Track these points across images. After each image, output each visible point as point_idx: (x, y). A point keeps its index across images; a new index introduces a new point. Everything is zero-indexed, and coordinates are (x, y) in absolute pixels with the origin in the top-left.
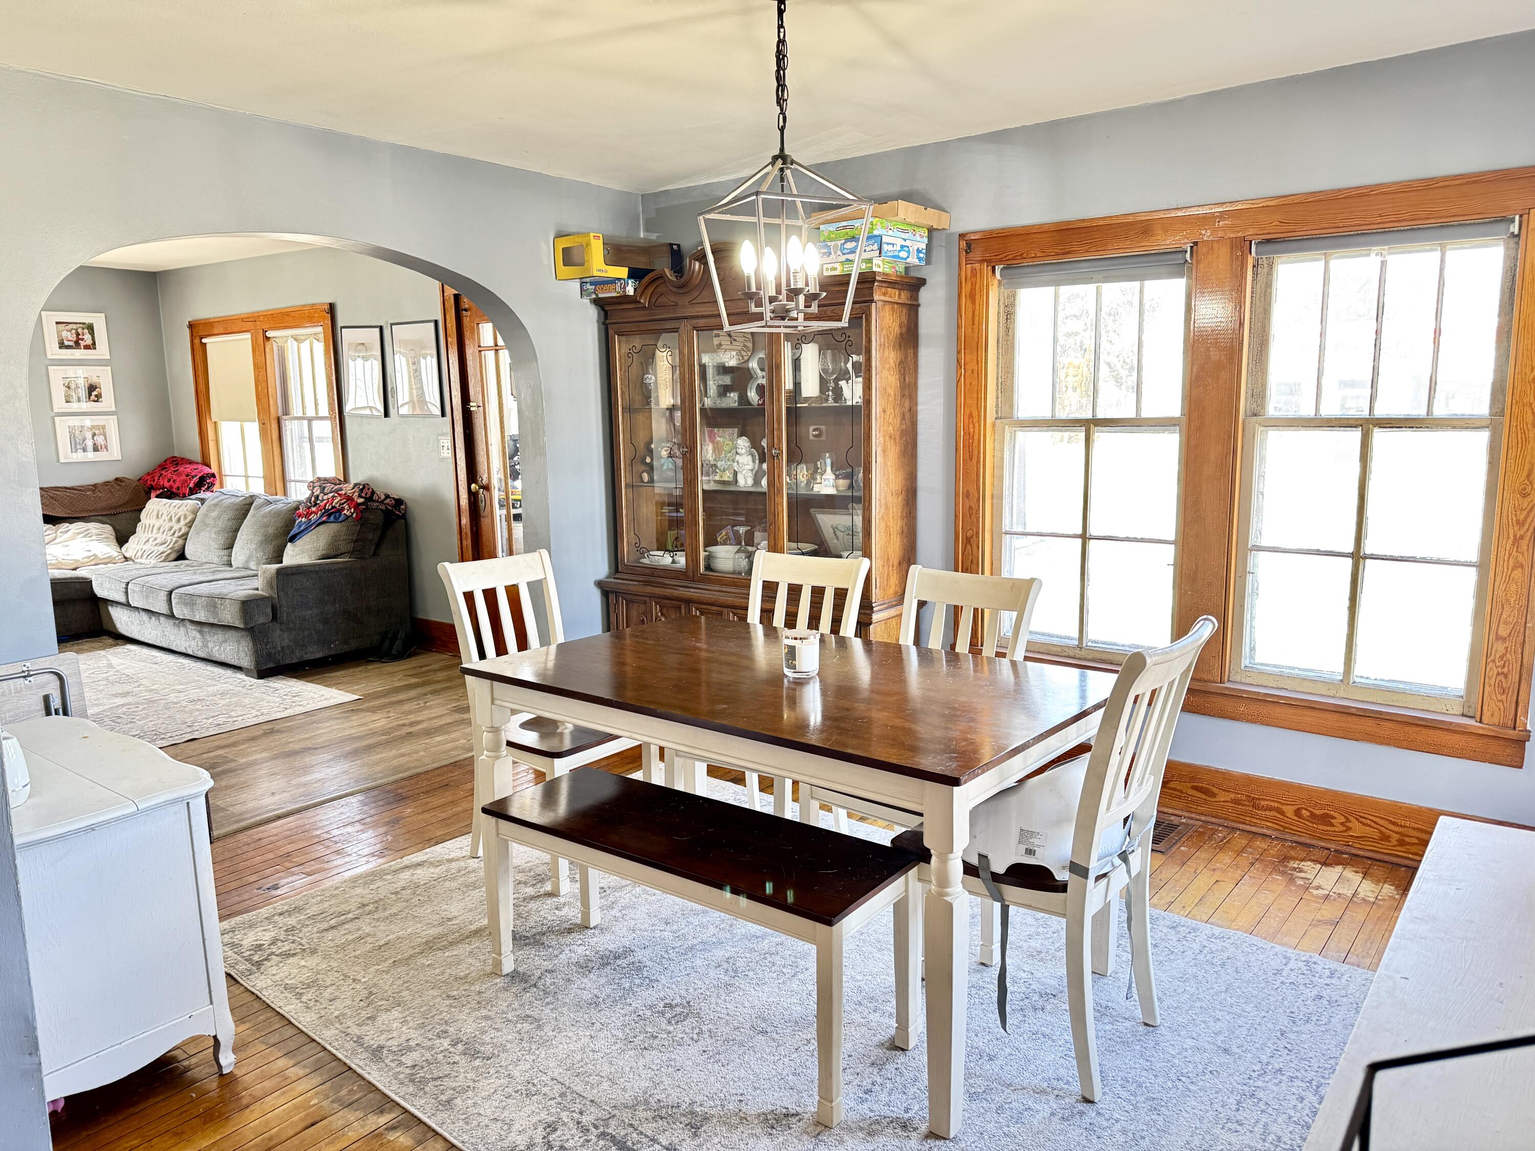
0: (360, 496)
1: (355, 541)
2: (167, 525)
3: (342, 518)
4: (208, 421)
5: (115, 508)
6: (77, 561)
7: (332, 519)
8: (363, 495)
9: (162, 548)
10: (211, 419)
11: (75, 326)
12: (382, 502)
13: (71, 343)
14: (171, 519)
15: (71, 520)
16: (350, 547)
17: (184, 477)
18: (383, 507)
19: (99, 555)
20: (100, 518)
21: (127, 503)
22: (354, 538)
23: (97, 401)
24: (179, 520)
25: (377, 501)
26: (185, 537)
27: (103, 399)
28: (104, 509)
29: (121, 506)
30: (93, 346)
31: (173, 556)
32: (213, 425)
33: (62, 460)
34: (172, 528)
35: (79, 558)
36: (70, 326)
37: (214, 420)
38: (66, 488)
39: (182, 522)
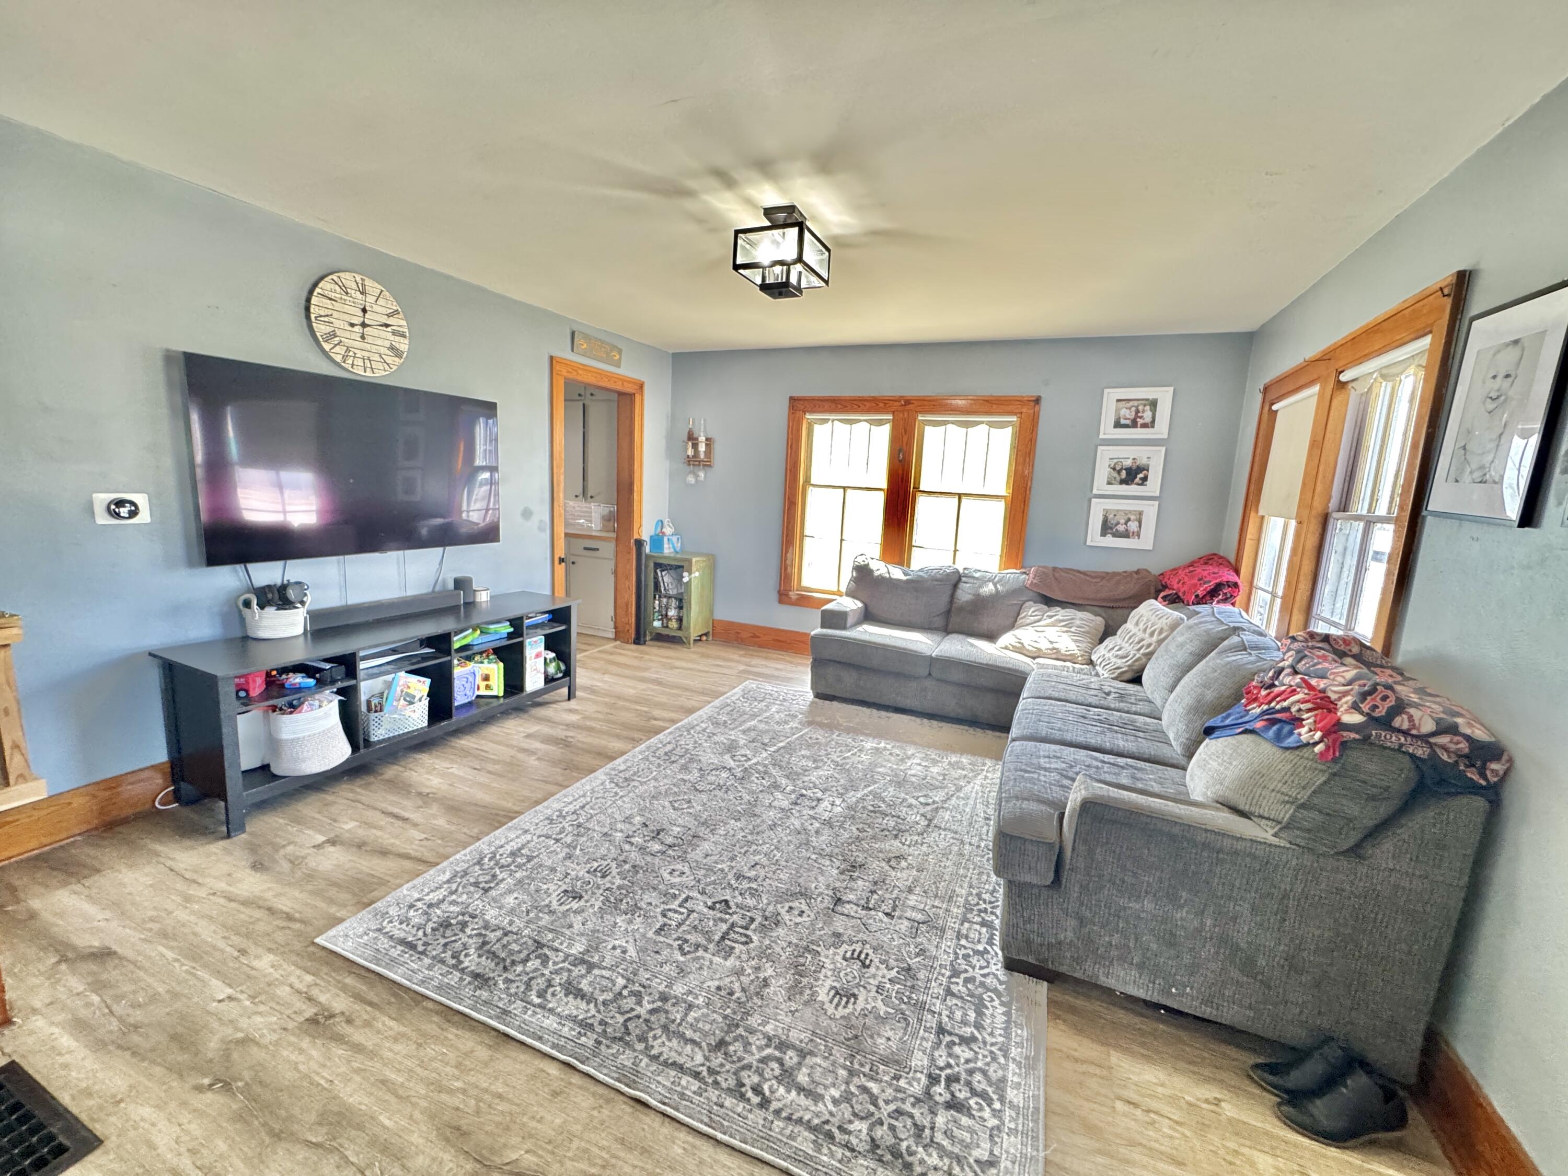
0: (1355, 707)
1: (1303, 806)
2: (1140, 635)
3: (1290, 741)
4: (1253, 514)
5: (1117, 600)
6: (1039, 650)
7: (1271, 733)
8: (1365, 707)
9: (1120, 662)
10: (1257, 511)
11: (1136, 403)
12: (1424, 738)
13: (1128, 422)
14: (1145, 631)
15: (1063, 604)
16: (1286, 813)
17: (1195, 581)
18: (1421, 752)
19: (1063, 652)
20: (1096, 609)
21: (1130, 598)
22: (1303, 796)
23: (1141, 484)
24: (1152, 634)
25: (1406, 733)
26: (1149, 656)
27: (1148, 483)
28: (1104, 600)
29: (1124, 599)
30: (1152, 424)
31: (1128, 676)
32: (1258, 520)
33: (1089, 543)
34: (1142, 640)
35: (1043, 648)
36: (1131, 403)
37: (1261, 513)
38: (1079, 572)
39: (1155, 638)
